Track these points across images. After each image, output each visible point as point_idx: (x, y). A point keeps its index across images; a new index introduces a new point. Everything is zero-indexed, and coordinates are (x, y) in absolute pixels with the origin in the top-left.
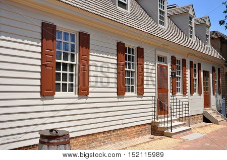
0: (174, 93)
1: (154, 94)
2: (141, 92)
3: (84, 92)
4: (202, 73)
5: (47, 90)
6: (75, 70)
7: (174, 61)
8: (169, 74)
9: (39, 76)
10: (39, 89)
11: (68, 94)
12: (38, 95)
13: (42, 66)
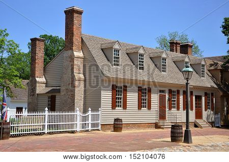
0: (170, 109)
1: (157, 109)
2: (149, 108)
3: (125, 107)
4: (194, 97)
5: (114, 107)
6: (122, 99)
7: (170, 92)
8: (167, 99)
9: (111, 102)
10: (111, 106)
11: (119, 108)
12: (111, 108)
13: (112, 99)
